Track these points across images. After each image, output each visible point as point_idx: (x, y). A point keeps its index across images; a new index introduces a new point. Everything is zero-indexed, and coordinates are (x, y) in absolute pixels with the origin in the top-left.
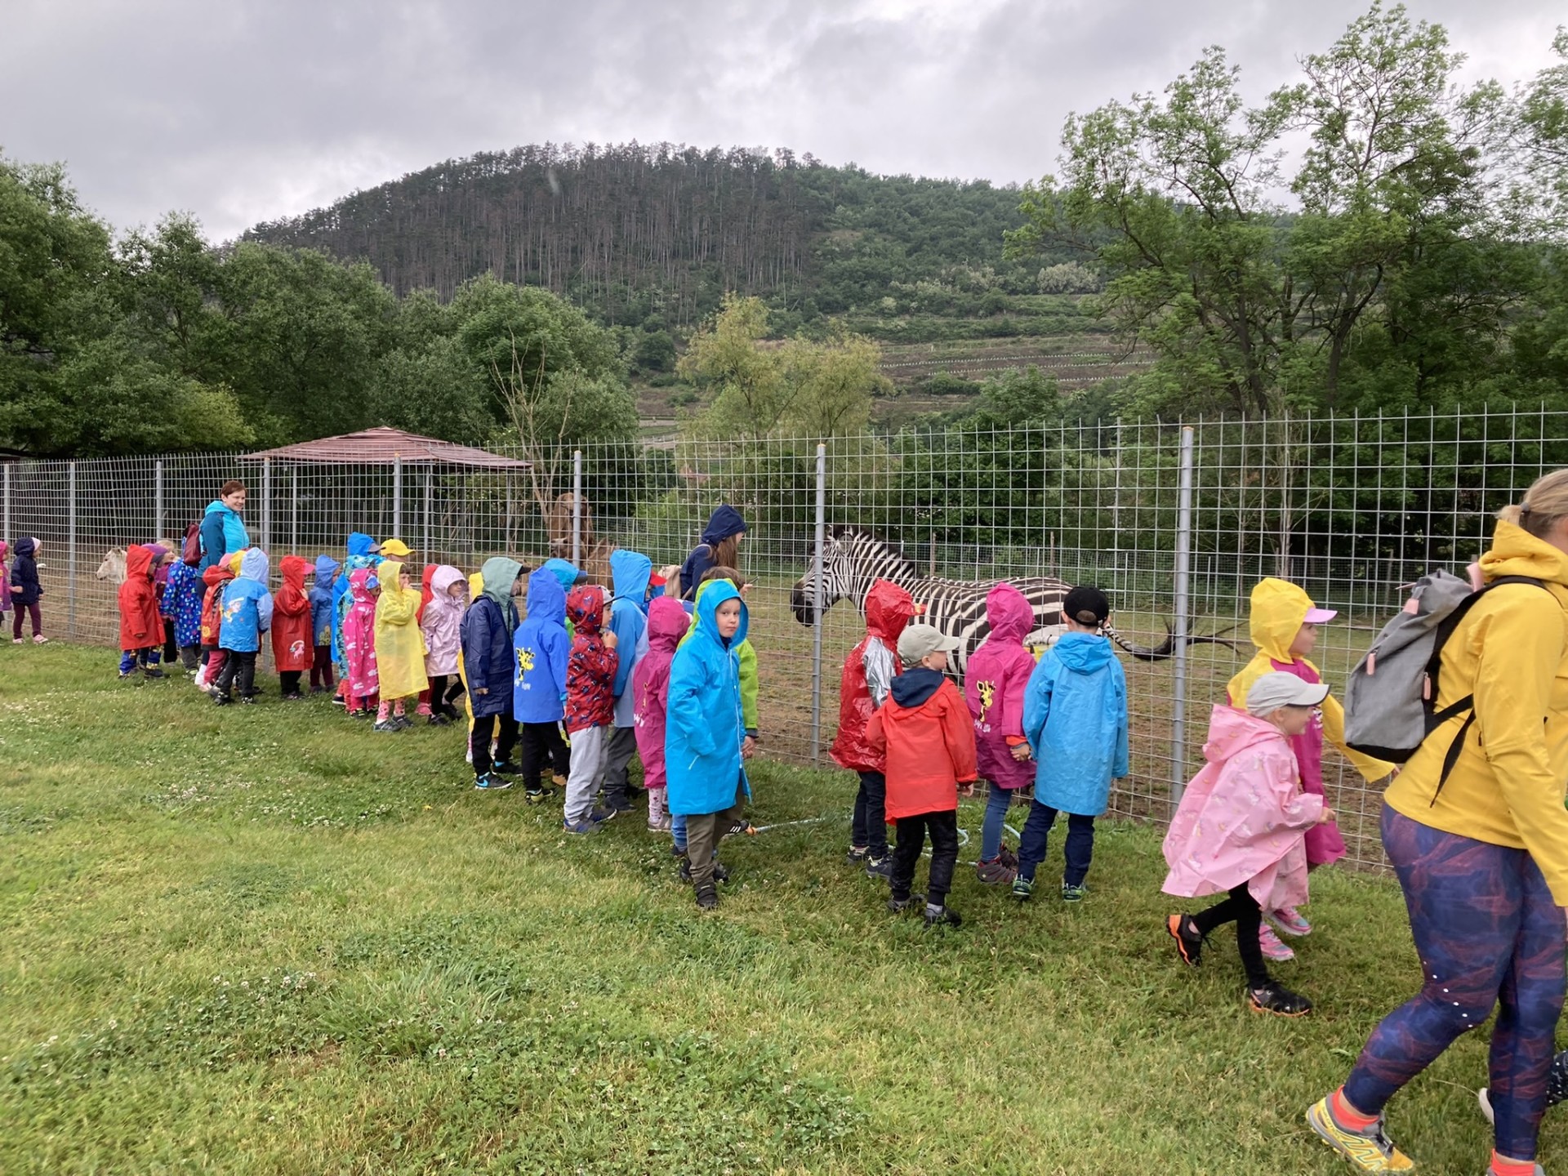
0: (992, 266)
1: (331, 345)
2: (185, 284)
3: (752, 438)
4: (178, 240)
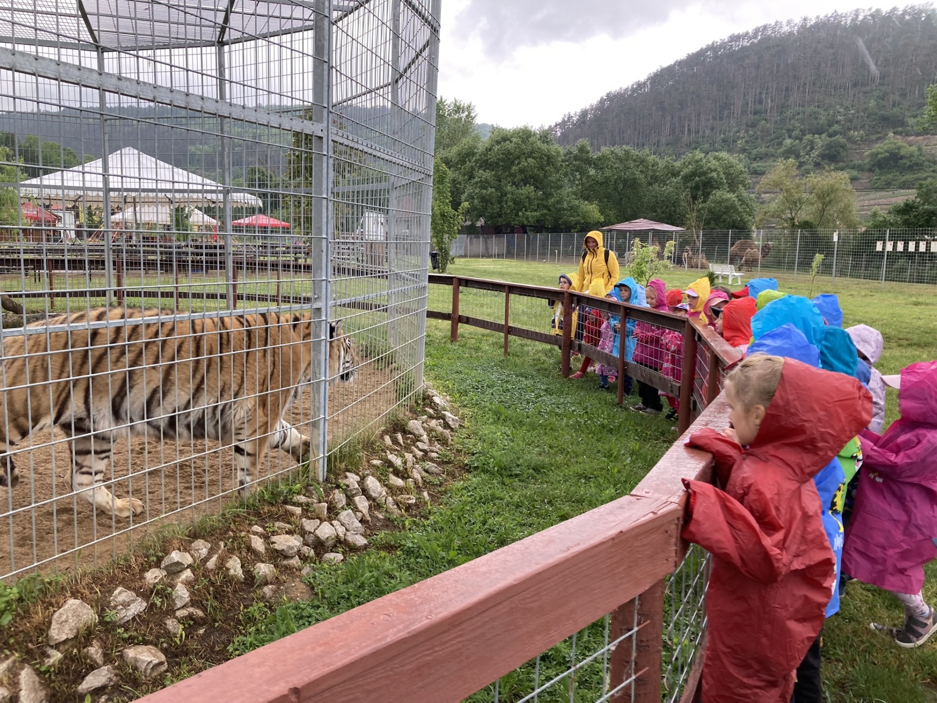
1: (632, 184)
2: (584, 166)
3: (789, 216)
4: (582, 149)
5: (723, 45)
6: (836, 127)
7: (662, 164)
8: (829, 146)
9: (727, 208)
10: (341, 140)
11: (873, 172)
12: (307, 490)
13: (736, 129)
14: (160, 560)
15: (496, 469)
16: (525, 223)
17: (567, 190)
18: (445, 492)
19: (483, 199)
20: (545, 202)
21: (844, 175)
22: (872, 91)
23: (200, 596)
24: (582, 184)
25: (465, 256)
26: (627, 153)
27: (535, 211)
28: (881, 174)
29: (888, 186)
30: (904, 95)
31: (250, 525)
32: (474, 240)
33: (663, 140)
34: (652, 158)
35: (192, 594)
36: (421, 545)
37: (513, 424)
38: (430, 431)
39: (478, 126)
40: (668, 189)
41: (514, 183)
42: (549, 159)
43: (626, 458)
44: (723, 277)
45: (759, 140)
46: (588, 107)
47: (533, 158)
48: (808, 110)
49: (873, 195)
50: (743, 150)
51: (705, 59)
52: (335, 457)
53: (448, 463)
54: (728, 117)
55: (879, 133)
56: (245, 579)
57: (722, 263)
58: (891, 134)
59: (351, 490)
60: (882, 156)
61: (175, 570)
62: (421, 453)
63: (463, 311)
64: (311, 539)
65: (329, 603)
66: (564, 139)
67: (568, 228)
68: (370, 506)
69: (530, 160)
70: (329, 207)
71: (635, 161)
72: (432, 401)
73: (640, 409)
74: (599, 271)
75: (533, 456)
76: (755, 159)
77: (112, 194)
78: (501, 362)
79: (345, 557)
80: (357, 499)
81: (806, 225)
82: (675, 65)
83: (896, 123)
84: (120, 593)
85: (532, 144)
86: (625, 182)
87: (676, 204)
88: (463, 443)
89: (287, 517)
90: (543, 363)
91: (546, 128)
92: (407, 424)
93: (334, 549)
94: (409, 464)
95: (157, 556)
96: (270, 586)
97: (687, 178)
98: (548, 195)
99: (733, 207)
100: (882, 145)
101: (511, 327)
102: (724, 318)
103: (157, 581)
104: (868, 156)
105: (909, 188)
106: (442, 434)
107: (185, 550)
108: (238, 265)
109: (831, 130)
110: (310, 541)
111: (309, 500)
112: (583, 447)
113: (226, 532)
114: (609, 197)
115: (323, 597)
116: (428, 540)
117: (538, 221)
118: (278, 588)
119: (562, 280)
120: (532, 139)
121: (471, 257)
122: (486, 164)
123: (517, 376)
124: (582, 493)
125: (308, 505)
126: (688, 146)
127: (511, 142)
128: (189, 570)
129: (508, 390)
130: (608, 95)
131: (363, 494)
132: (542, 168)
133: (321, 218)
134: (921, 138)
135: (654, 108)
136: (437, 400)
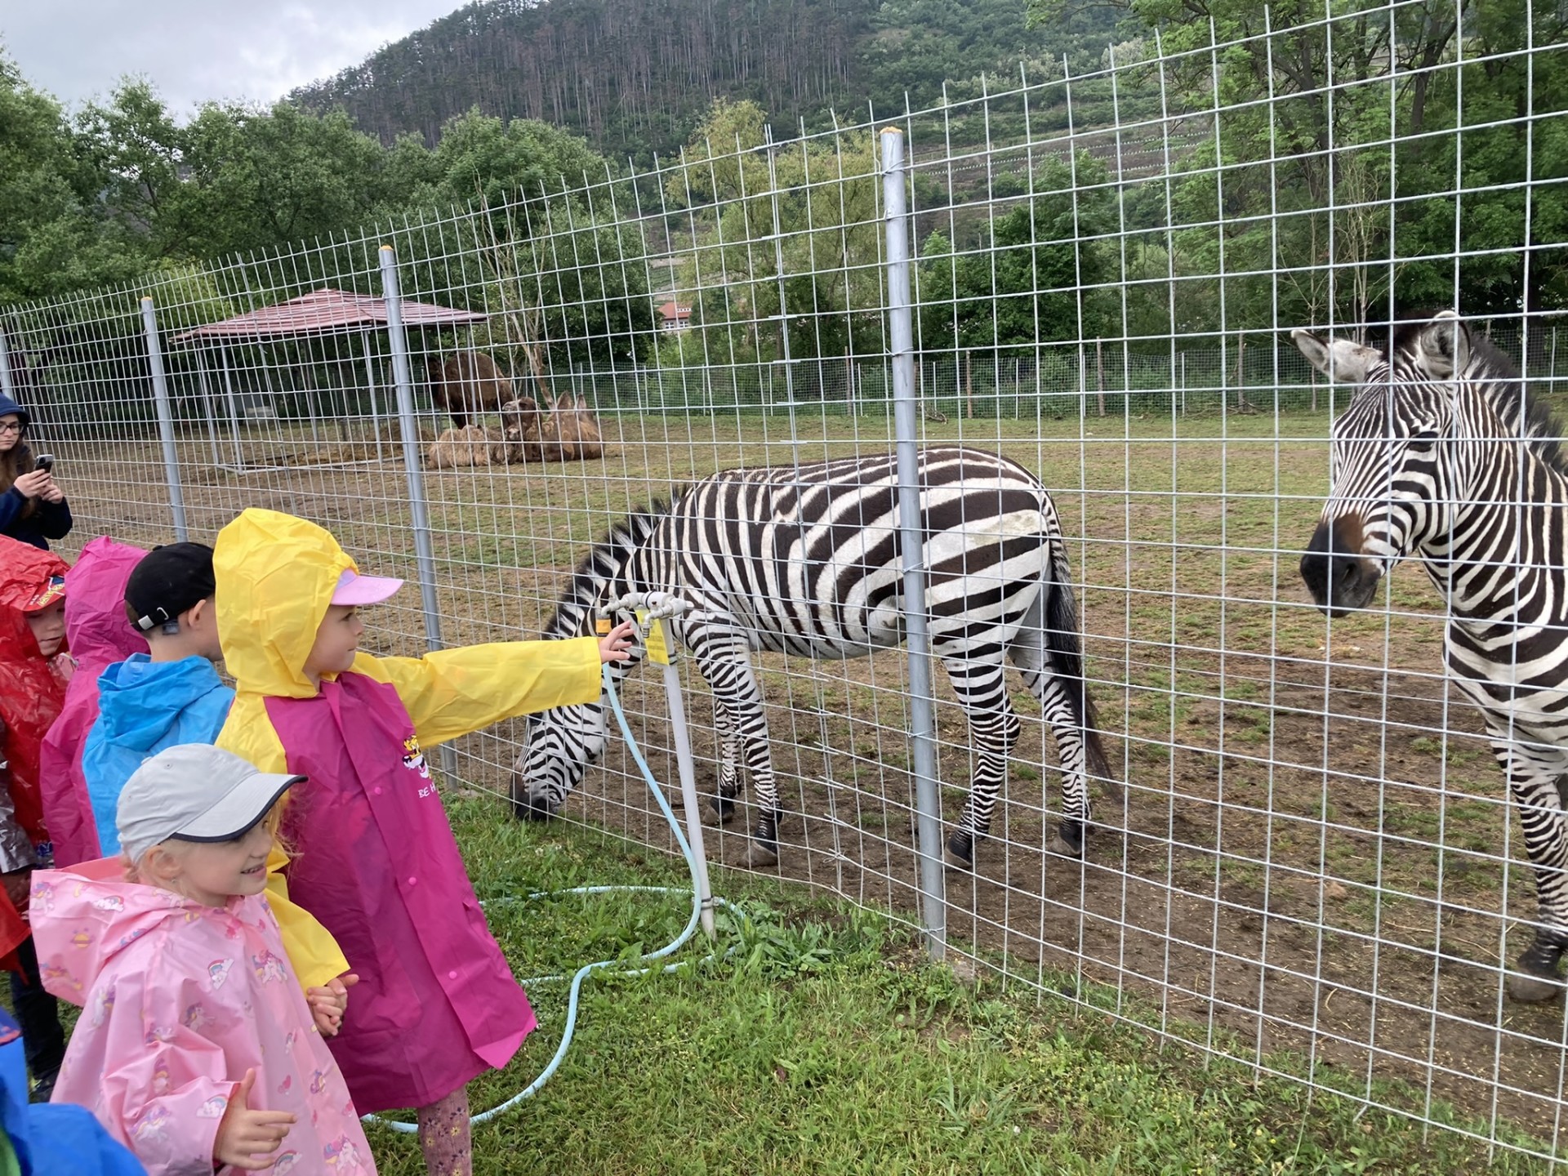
0: (1051, 52)
48: (652, 116)
51: (464, 29)
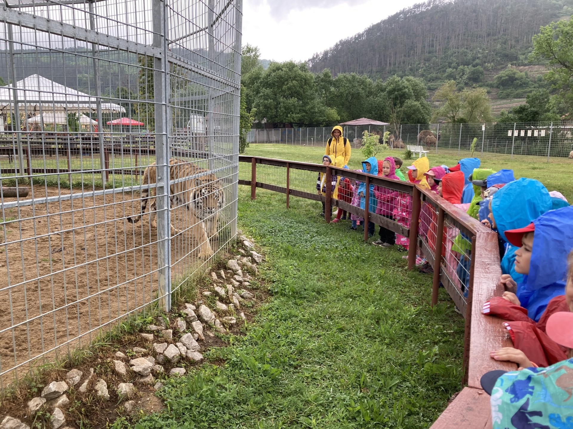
1: (357, 96)
2: (327, 85)
3: (452, 115)
4: (326, 75)
5: (410, 11)
6: (477, 61)
7: (375, 84)
8: (473, 73)
9: (414, 110)
10: (175, 61)
11: (499, 88)
12: (157, 320)
13: (417, 63)
14: (40, 390)
15: (291, 293)
16: (292, 121)
17: (317, 100)
18: (256, 312)
19: (265, 106)
20: (304, 108)
21: (484, 90)
22: (498, 38)
23: (74, 416)
24: (327, 97)
25: (256, 142)
26: (353, 77)
27: (298, 113)
28: (504, 89)
29: (507, 96)
30: (517, 41)
31: (115, 352)
32: (261, 132)
33: (374, 69)
34: (368, 80)
35: (67, 415)
36: (243, 359)
37: (298, 258)
38: (243, 266)
39: (262, 61)
40: (378, 100)
41: (284, 96)
42: (306, 81)
43: (377, 281)
44: (416, 154)
45: (432, 69)
46: (328, 49)
47: (296, 80)
48: (461, 50)
49: (499, 102)
50: (423, 75)
51: (399, 19)
52: (178, 294)
53: (257, 289)
54: (413, 55)
55: (502, 64)
56: (111, 397)
57: (415, 145)
58: (510, 65)
59: (190, 317)
60: (505, 78)
61: (52, 397)
62: (238, 283)
63: (259, 179)
64: (161, 358)
65: (176, 414)
66: (314, 68)
67: (318, 124)
68: (204, 327)
69: (294, 82)
70: (168, 111)
71: (358, 82)
72: (243, 244)
73: (379, 243)
74: (341, 151)
75: (315, 282)
76: (429, 81)
77: (20, 104)
78: (285, 213)
79: (187, 370)
80: (194, 324)
81: (462, 120)
82: (381, 23)
83: (512, 58)
84: (7, 421)
85: (295, 72)
86: (353, 95)
87: (383, 109)
88: (266, 274)
89: (142, 343)
90: (312, 213)
91: (303, 62)
92: (227, 262)
93: (178, 364)
94: (230, 293)
95: (38, 388)
96: (130, 402)
97: (390, 92)
98: (305, 104)
99: (418, 110)
100: (504, 72)
101: (291, 190)
102: (443, 185)
103: (38, 408)
104: (496, 78)
105: (520, 98)
106: (251, 267)
107: (62, 379)
108: (108, 152)
109: (475, 63)
110: (160, 360)
111: (159, 328)
112: (346, 274)
113: (95, 360)
114: (343, 104)
115: (172, 410)
116: (247, 354)
117: (300, 120)
118: (137, 403)
119: (325, 159)
120: (295, 69)
121: (259, 142)
122: (267, 85)
123: (297, 223)
124: (352, 309)
125: (158, 331)
126: (390, 72)
127: (282, 71)
128: (65, 395)
129: (292, 233)
130: (340, 42)
131: (199, 320)
132: (301, 87)
133: (162, 120)
134: (527, 67)
135: (369, 50)
136: (246, 243)
